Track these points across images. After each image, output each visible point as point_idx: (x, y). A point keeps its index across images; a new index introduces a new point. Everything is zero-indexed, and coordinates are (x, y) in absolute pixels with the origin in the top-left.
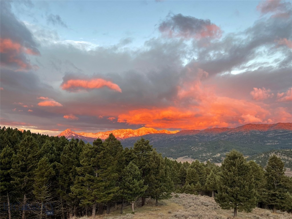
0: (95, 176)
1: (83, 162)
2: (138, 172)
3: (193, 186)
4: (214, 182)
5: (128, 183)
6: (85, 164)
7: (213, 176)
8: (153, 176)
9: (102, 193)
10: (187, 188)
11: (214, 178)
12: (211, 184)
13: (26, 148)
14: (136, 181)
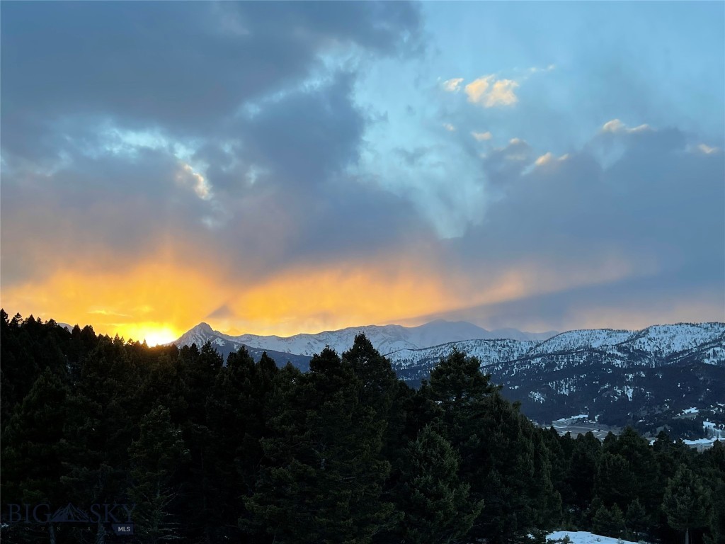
0: (320, 466)
1: (282, 422)
2: (452, 461)
3: (619, 512)
4: (692, 499)
5: (421, 493)
6: (290, 429)
7: (686, 480)
8: (494, 475)
9: (342, 522)
10: (598, 518)
11: (692, 490)
12: (682, 507)
13: (103, 378)
14: (446, 488)
